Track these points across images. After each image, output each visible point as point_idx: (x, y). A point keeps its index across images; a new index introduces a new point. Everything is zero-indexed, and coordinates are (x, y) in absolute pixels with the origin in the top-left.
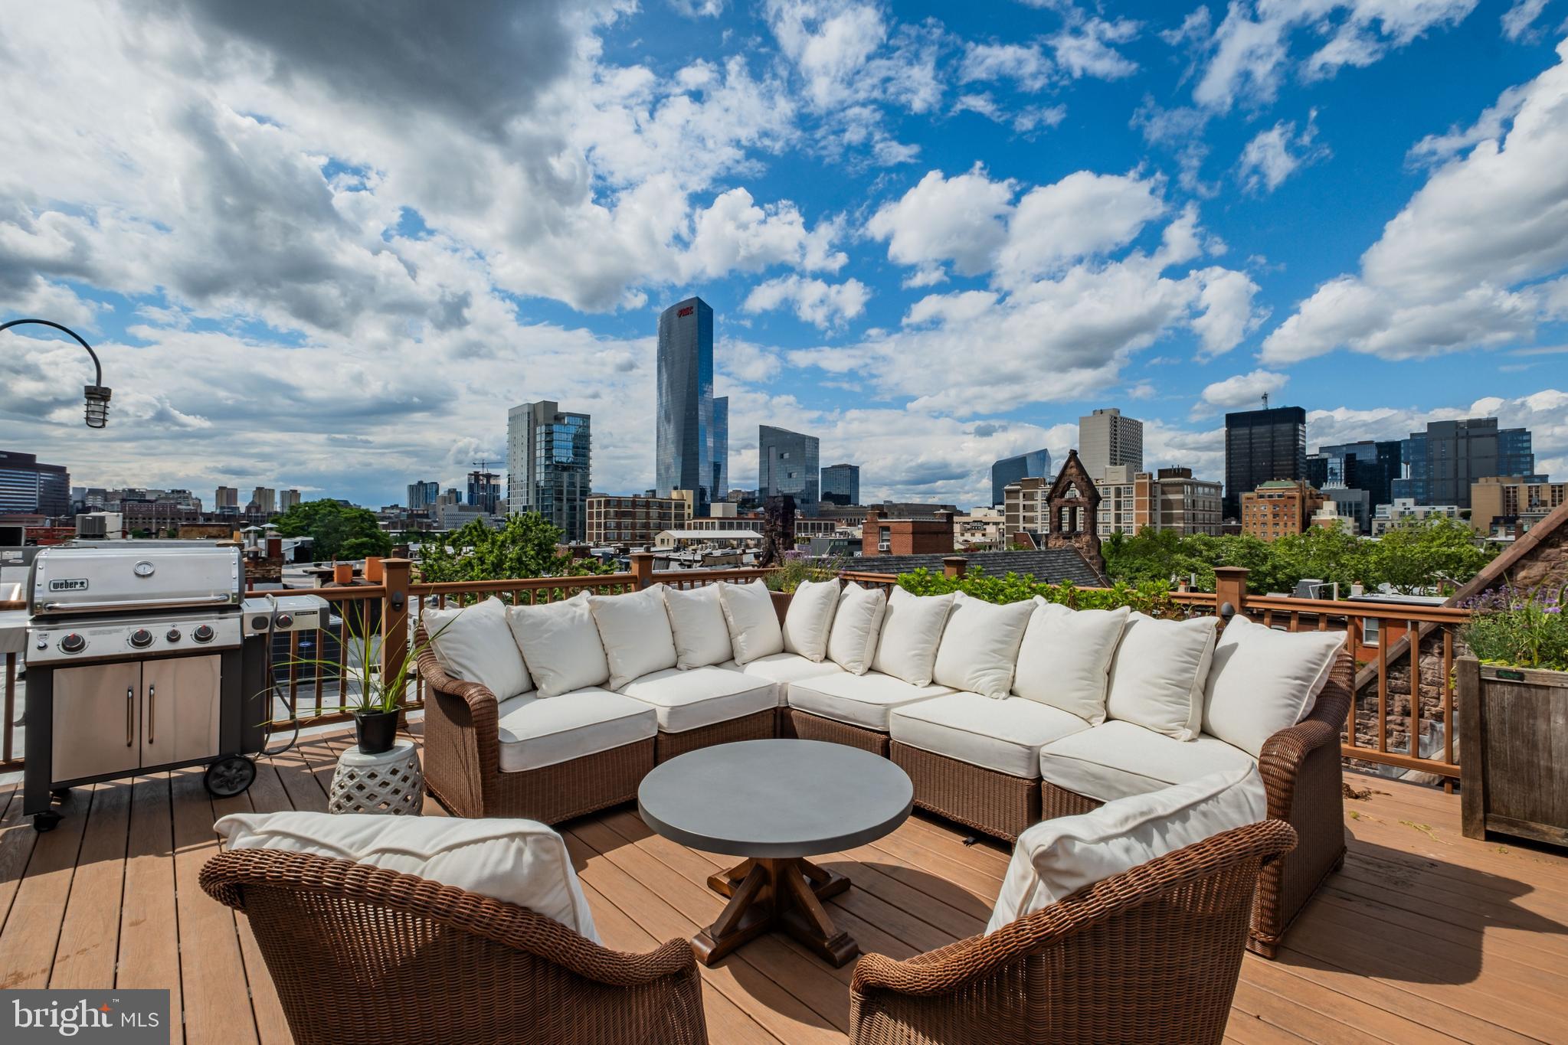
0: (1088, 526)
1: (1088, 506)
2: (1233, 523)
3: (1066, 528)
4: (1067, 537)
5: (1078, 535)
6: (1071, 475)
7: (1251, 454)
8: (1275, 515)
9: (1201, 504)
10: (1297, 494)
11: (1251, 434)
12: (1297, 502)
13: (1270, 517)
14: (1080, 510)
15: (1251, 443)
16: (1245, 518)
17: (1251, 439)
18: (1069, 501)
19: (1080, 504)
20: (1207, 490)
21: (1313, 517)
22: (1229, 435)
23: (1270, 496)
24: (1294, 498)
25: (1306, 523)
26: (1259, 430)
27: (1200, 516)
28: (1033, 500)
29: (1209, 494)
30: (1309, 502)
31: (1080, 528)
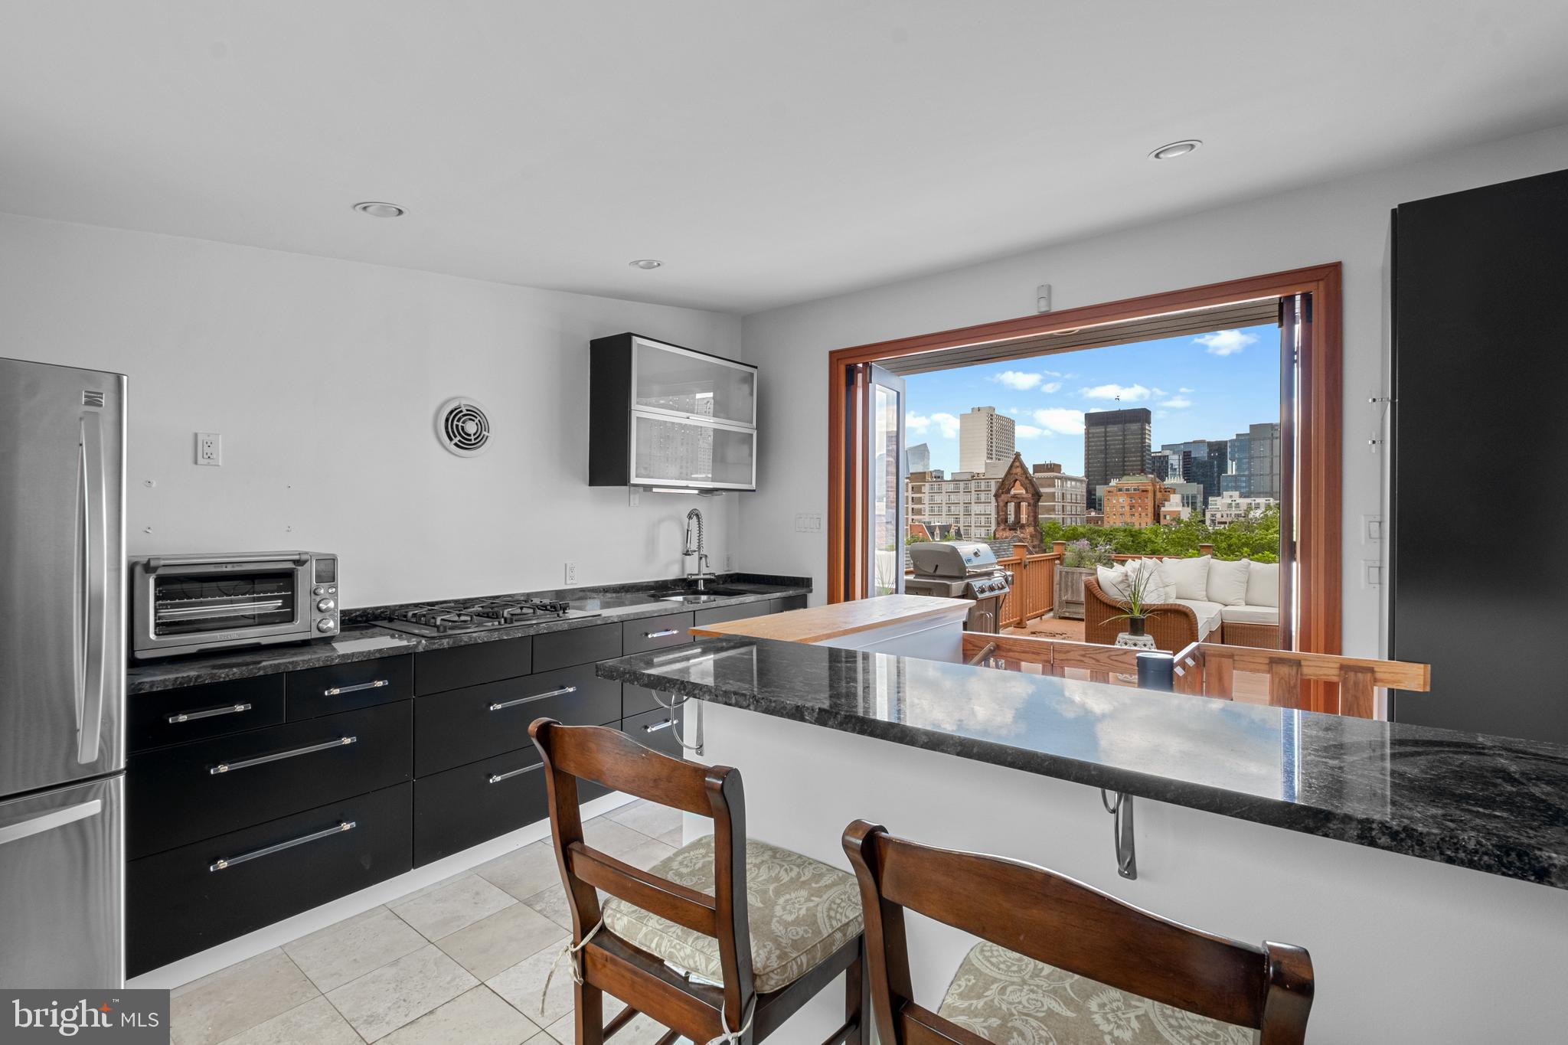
0: (1031, 519)
1: (1032, 502)
2: (1093, 514)
3: (1011, 518)
4: (1013, 528)
5: (1022, 527)
6: (1016, 474)
7: (1106, 451)
8: (1132, 507)
9: (1069, 496)
10: (1150, 488)
11: (1106, 432)
12: (1150, 495)
13: (1127, 508)
14: (1024, 504)
15: (1106, 441)
16: (1107, 509)
17: (1106, 436)
18: (1015, 496)
19: (1024, 500)
20: (1073, 483)
21: (1163, 509)
22: (1087, 433)
23: (1127, 490)
24: (1146, 491)
25: (1157, 517)
26: (1112, 429)
27: (1069, 508)
28: (921, 493)
29: (1075, 487)
30: (1159, 495)
31: (1024, 521)
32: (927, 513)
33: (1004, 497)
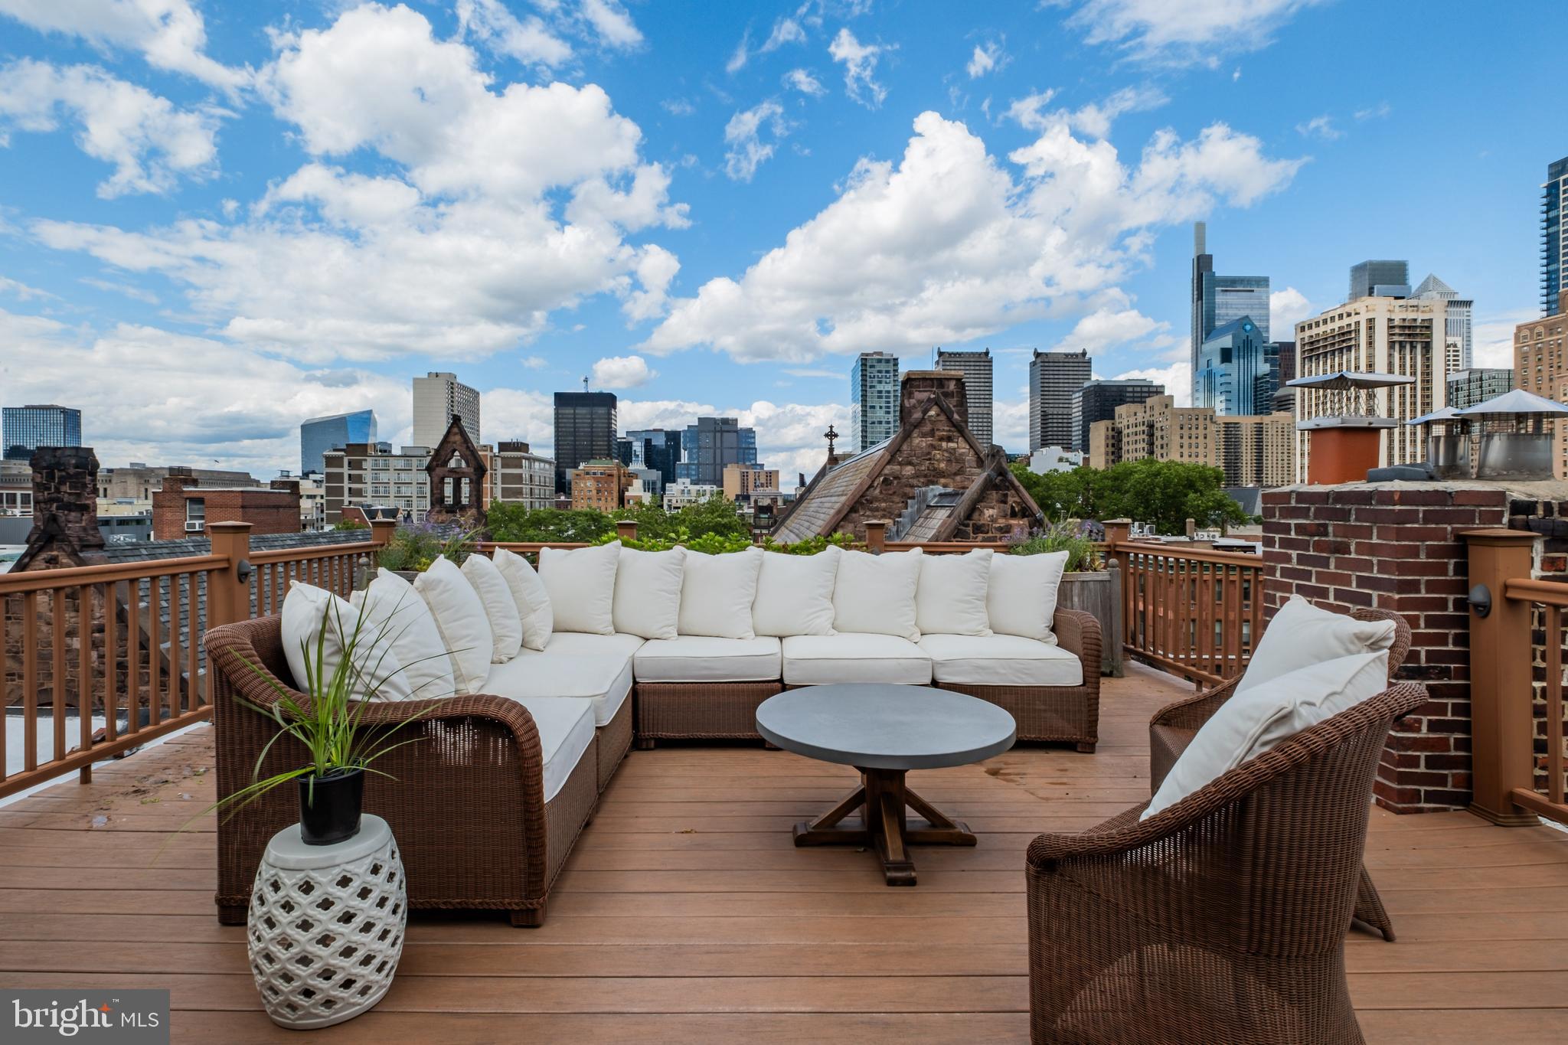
0: (474, 498)
1: (474, 478)
2: (563, 498)
3: (449, 501)
4: (451, 510)
5: (463, 508)
6: (455, 443)
7: (575, 434)
8: (598, 491)
9: (537, 479)
10: (615, 472)
11: (574, 414)
12: (615, 480)
13: (594, 492)
14: (465, 481)
15: (575, 423)
16: (575, 493)
17: (575, 419)
18: (452, 471)
19: (465, 475)
20: (542, 465)
21: (626, 494)
22: (557, 414)
23: (594, 474)
24: (611, 475)
25: (622, 501)
26: (582, 411)
27: (537, 491)
28: (361, 469)
29: (544, 469)
30: (623, 480)
31: (465, 501)
32: (370, 494)
33: (439, 471)
